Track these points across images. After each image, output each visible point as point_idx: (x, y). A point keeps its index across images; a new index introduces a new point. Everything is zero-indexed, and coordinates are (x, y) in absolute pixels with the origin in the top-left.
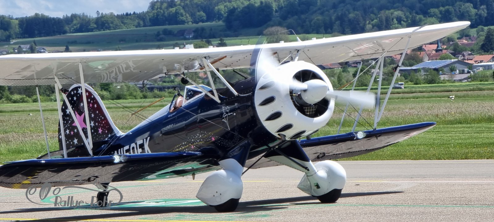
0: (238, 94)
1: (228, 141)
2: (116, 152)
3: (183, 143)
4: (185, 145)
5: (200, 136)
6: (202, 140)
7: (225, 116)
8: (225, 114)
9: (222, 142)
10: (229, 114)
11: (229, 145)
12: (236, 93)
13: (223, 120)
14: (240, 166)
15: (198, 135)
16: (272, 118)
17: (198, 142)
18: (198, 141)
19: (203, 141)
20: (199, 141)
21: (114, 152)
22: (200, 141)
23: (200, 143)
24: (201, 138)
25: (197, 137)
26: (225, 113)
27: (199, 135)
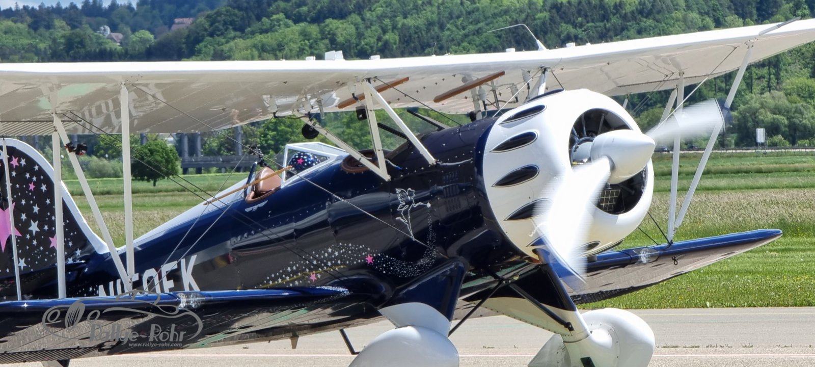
0: (436, 162)
1: (407, 265)
2: (101, 287)
3: (289, 269)
4: (295, 273)
5: (336, 253)
6: (339, 262)
7: (403, 209)
8: (404, 206)
9: (392, 266)
10: (416, 205)
11: (407, 272)
12: (431, 159)
13: (397, 218)
14: (441, 317)
15: (330, 250)
16: (523, 215)
17: (327, 266)
18: (329, 264)
19: (341, 264)
20: (332, 263)
21: (97, 289)
22: (336, 264)
23: (334, 270)
24: (337, 258)
25: (326, 255)
26: (404, 203)
27: (333, 253)
